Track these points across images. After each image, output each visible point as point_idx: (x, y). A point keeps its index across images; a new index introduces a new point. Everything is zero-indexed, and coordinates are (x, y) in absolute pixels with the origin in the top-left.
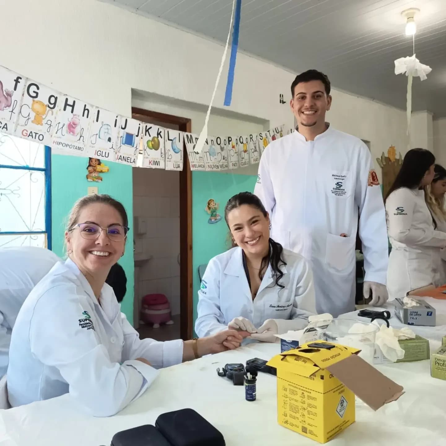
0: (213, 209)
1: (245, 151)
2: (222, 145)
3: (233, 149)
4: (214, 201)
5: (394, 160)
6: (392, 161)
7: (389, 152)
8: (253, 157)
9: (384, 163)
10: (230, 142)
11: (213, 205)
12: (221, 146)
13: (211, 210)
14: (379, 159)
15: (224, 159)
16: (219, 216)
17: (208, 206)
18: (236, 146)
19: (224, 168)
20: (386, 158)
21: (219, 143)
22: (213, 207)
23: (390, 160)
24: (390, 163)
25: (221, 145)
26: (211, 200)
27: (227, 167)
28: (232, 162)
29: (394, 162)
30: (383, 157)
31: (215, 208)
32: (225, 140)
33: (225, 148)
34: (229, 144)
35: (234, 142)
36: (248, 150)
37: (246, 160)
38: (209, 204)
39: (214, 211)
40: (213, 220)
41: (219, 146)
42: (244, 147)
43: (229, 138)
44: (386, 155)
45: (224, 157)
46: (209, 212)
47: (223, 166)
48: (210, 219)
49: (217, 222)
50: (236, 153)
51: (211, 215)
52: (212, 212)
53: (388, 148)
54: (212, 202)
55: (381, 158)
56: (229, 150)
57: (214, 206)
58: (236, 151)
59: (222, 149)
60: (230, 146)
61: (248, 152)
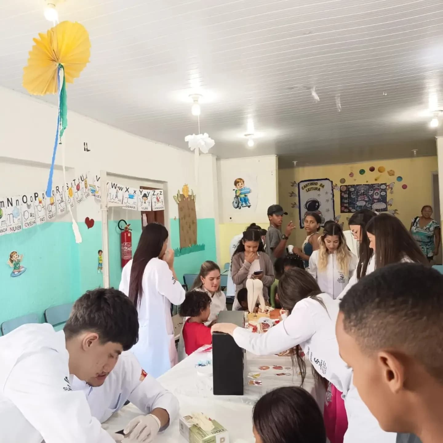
0: (16, 262)
1: (52, 204)
2: (29, 202)
3: (40, 204)
4: (16, 253)
5: (188, 197)
6: (186, 198)
7: (183, 190)
8: (60, 208)
9: (180, 200)
10: (37, 198)
11: (16, 257)
12: (27, 204)
13: (14, 262)
14: (176, 197)
15: (31, 216)
16: (23, 267)
17: (10, 259)
18: (43, 200)
19: (32, 225)
20: (181, 195)
21: (25, 201)
22: (15, 259)
23: (184, 197)
24: (184, 199)
25: (27, 202)
26: (13, 252)
27: (35, 223)
28: (40, 217)
29: (188, 198)
30: (179, 194)
31: (18, 260)
32: (31, 197)
33: (31, 205)
34: (36, 200)
35: (40, 197)
36: (55, 202)
37: (53, 212)
38: (11, 257)
39: (17, 264)
40: (16, 273)
41: (26, 204)
42: (51, 200)
43: (35, 194)
44: (181, 193)
45: (31, 214)
46: (12, 265)
47: (30, 223)
48: (13, 273)
49: (20, 274)
50: (43, 207)
51: (13, 269)
52: (15, 264)
53: (183, 187)
54: (14, 254)
55: (177, 196)
56: (36, 206)
57: (17, 259)
58: (43, 205)
59: (29, 206)
60: (37, 201)
61: (54, 204)
